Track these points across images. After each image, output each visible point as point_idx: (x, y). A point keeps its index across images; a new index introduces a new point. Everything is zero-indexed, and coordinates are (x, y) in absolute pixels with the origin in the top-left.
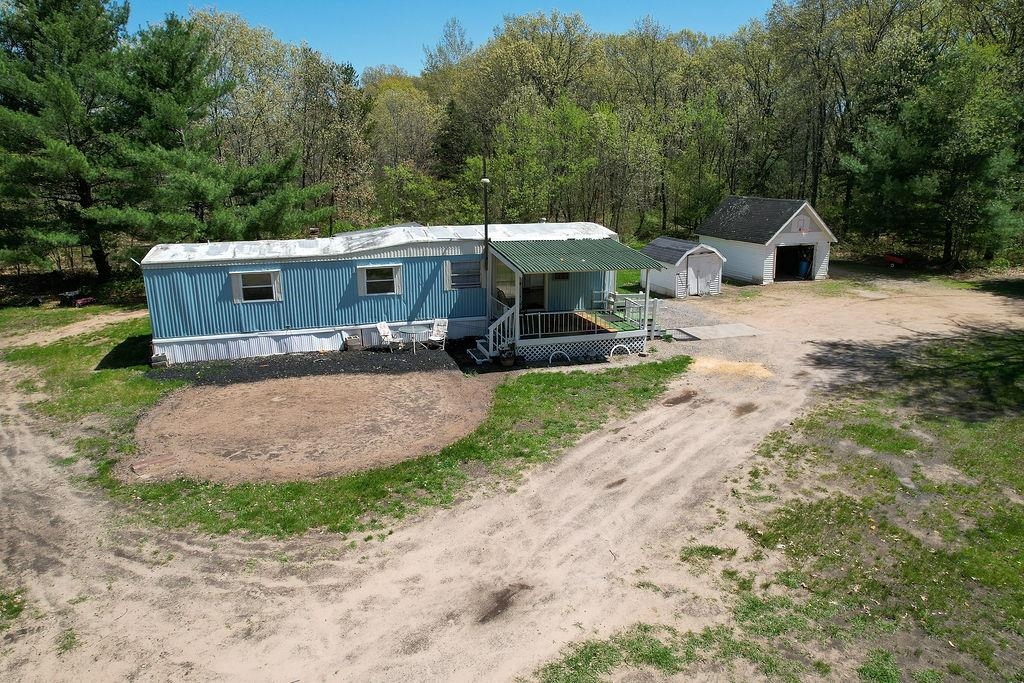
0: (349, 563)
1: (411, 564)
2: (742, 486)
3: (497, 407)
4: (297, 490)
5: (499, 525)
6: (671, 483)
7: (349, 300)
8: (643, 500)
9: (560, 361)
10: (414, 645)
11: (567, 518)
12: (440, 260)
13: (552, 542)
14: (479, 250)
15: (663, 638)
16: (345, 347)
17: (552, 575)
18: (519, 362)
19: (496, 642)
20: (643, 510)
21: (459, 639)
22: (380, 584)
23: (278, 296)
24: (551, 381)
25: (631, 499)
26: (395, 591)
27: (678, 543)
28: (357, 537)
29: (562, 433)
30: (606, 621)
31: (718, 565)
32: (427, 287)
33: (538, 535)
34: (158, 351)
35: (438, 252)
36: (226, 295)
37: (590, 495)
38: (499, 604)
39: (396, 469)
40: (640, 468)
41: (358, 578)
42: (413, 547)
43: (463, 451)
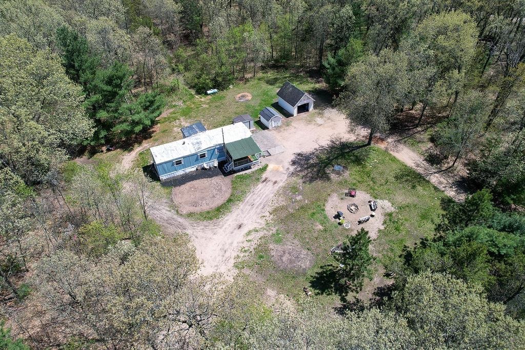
0: (221, 223)
1: (229, 223)
2: (270, 204)
3: (233, 188)
4: (208, 212)
5: (238, 215)
6: (260, 204)
7: (197, 160)
8: (256, 208)
9: (242, 170)
10: (232, 233)
11: (246, 213)
12: (214, 149)
13: (245, 217)
14: (222, 145)
15: (257, 229)
16: (197, 169)
17: (245, 222)
18: (235, 172)
19: (240, 231)
20: (257, 210)
21: (236, 231)
22: (226, 226)
23: (183, 163)
24: (242, 177)
25: (255, 207)
26: (228, 227)
27: (260, 215)
28: (220, 219)
29: (244, 193)
30: (251, 228)
31: (265, 218)
32: (212, 154)
33: (243, 216)
34: (161, 178)
35: (214, 148)
36: (173, 165)
37: (250, 207)
38: (240, 227)
39: (221, 206)
40: (256, 201)
41: (223, 226)
42: (228, 220)
43: (230, 200)
